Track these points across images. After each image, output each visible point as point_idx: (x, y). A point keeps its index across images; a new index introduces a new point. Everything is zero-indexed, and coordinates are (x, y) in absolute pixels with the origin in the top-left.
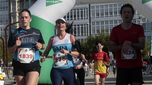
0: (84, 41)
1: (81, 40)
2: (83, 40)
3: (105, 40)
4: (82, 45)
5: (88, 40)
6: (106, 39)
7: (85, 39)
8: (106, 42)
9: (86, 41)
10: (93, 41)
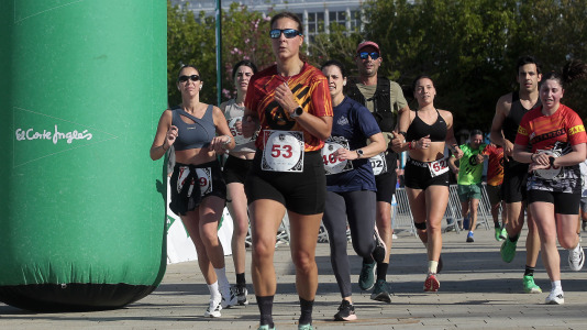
0: (349, 25)
1: (332, 15)
2: (342, 16)
3: (478, 20)
4: (338, 47)
5: (374, 17)
6: (482, 12)
7: (356, 14)
8: (485, 27)
9: (360, 23)
10: (403, 22)
